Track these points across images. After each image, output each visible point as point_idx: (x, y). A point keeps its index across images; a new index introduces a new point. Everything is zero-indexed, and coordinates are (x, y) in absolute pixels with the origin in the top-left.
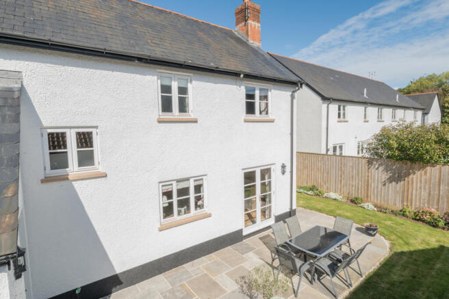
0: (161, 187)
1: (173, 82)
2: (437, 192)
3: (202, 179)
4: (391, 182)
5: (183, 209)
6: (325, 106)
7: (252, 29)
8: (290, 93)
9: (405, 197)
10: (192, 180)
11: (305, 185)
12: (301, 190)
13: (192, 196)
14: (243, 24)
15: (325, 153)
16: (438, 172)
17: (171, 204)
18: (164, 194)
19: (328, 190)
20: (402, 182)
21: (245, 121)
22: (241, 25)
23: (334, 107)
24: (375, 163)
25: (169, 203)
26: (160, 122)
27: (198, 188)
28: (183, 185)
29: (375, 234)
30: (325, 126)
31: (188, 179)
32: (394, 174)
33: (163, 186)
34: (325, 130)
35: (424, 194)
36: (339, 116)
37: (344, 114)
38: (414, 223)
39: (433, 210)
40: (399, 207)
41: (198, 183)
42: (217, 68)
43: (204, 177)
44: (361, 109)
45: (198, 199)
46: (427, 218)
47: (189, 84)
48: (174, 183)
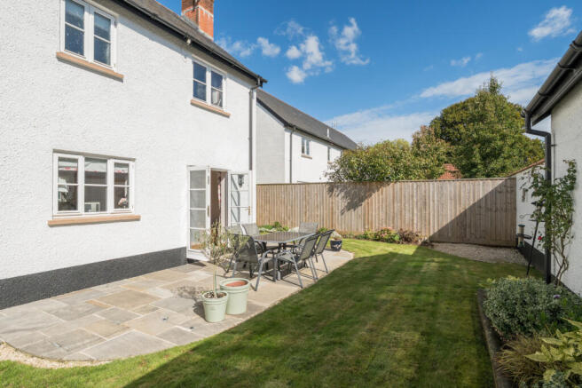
0: (56, 160)
1: (86, 13)
2: (392, 210)
3: (127, 165)
4: (349, 210)
5: (94, 205)
6: (287, 134)
7: (202, 16)
8: (249, 90)
9: (366, 221)
10: (111, 163)
11: (267, 223)
12: (263, 229)
13: (110, 185)
14: (192, 8)
15: (288, 182)
16: (391, 189)
17: (74, 190)
18: (62, 174)
19: (293, 225)
20: (360, 208)
21: (192, 104)
22: (188, 10)
23: (297, 139)
24: (335, 189)
25: (70, 188)
26: (60, 59)
27: (121, 178)
28: (96, 167)
29: (340, 248)
30: (289, 159)
31: (104, 160)
32: (352, 200)
33: (61, 159)
34: (289, 162)
35: (382, 215)
36: (303, 151)
37: (308, 149)
38: (374, 242)
39: (390, 228)
40: (361, 231)
41: (121, 170)
42: (155, 15)
43: (131, 163)
44: (324, 148)
45: (120, 193)
46: (385, 236)
47: (112, 26)
48: (81, 159)
